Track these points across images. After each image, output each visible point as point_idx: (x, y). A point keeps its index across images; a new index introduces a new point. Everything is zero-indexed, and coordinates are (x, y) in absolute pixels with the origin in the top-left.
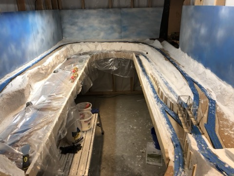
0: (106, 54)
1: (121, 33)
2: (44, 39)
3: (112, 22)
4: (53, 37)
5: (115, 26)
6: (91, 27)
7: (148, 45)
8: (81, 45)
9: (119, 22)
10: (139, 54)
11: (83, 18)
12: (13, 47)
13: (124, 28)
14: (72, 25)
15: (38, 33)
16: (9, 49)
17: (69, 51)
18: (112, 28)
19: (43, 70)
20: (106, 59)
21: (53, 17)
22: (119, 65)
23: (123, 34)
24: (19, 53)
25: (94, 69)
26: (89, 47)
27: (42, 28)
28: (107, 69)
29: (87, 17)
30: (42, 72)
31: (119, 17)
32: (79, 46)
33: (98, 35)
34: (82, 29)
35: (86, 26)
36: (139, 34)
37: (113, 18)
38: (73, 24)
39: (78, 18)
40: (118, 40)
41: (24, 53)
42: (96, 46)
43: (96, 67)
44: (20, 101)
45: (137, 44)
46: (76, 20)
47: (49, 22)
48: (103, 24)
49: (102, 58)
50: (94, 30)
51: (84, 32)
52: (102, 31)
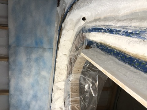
1: (44, 49)
3: (29, 60)
5: (34, 56)
6: (33, 86)
7: (67, 12)
9: (29, 49)
10: (84, 37)
11: (21, 95)
13: (38, 44)
18: (37, 60)
23: (46, 46)
31: (22, 49)
33: (45, 78)
34: (35, 97)
35: (31, 92)
36: (49, 23)
37: (22, 58)
39: (21, 101)
40: (54, 53)
45: (64, 32)
46: (24, 102)
48: (31, 72)
49: (78, 98)
50: (38, 83)
51: (39, 95)
52: (40, 74)
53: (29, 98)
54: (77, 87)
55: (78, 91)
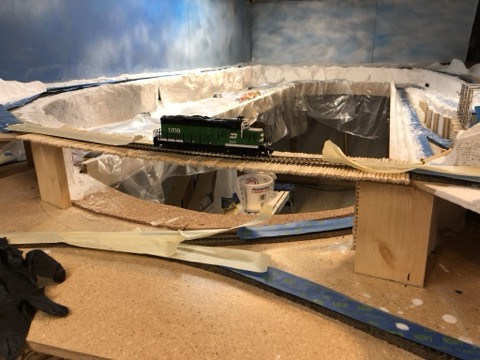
0: (331, 85)
1: (372, 49)
2: (210, 41)
3: (355, 27)
4: (230, 48)
5: (360, 34)
6: (309, 36)
8: (283, 71)
9: (371, 27)
10: (407, 87)
11: (296, 19)
12: (145, 31)
13: (380, 40)
14: (271, 33)
15: (199, 26)
16: (137, 30)
17: (257, 78)
18: (354, 39)
19: (191, 82)
20: (329, 97)
21: (236, 11)
22: (357, 111)
23: (376, 52)
24: (155, 47)
25: (300, 112)
26: (298, 75)
27: (209, 21)
28: (329, 117)
29: (303, 16)
30: (189, 85)
31: (372, 15)
32: (279, 71)
33: (323, 54)
34: (290, 41)
35: (298, 35)
36: (415, 53)
37: (358, 17)
38: (275, 31)
39: (283, 20)
41: (163, 51)
42: (314, 73)
43: (305, 109)
44: (131, 107)
46: (281, 24)
47: (224, 16)
48: (335, 31)
49: (321, 93)
50: (315, 43)
51: (294, 47)
52: (331, 45)
53: (289, 32)
54: (333, 92)
55: (329, 93)
